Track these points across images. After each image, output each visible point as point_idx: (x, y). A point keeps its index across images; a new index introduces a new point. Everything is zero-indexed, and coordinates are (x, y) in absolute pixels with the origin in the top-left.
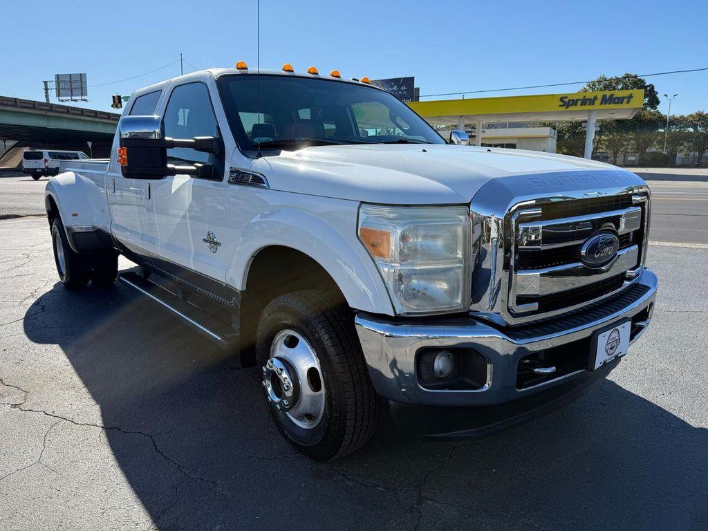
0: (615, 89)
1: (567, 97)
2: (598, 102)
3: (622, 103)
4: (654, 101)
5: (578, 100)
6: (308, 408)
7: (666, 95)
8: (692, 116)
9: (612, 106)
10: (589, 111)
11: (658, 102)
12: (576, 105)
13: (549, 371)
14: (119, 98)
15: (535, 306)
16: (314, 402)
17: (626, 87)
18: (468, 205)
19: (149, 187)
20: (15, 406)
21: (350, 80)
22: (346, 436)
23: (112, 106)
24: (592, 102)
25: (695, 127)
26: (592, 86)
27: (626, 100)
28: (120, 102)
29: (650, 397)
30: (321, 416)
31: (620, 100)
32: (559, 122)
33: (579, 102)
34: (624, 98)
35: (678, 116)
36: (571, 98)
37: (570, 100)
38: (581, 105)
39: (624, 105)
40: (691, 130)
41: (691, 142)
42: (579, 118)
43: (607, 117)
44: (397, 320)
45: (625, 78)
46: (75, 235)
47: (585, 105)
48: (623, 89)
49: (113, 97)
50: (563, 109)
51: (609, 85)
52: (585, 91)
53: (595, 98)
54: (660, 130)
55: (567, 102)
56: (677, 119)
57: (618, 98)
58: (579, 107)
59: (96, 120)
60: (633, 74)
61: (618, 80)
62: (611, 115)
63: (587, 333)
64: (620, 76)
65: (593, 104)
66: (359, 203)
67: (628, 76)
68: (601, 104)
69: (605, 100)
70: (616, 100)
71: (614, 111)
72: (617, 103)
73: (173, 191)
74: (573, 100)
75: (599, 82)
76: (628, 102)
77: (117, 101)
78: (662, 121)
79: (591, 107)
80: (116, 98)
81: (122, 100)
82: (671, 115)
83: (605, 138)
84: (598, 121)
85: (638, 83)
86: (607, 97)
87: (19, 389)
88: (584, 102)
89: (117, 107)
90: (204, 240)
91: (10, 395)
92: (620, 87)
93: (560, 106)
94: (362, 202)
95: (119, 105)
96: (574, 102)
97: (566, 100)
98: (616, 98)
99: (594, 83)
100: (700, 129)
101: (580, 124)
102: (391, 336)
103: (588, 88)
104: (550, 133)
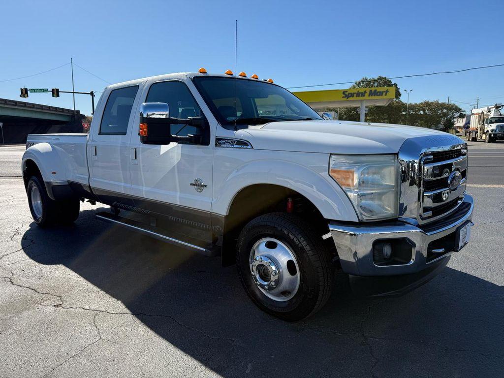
0: (372, 86)
1: (347, 92)
2: (367, 94)
3: (382, 95)
4: (398, 94)
5: (354, 93)
6: (287, 286)
7: (406, 91)
8: (422, 104)
9: (376, 97)
10: (362, 101)
11: (400, 95)
12: (353, 97)
13: (441, 251)
14: (26, 90)
15: (430, 213)
16: (292, 282)
17: (379, 85)
18: (397, 154)
19: (136, 151)
20: (57, 306)
21: (262, 80)
22: (318, 302)
23: (20, 96)
24: (363, 94)
25: (424, 111)
26: (359, 84)
27: (384, 93)
28: (27, 93)
29: (467, 271)
30: (296, 291)
31: (381, 94)
32: (340, 108)
33: (355, 95)
34: (383, 92)
35: (413, 103)
36: (350, 92)
37: (349, 94)
38: (357, 96)
39: (384, 97)
40: (422, 113)
41: (422, 120)
42: (354, 105)
43: (372, 104)
44: (360, 224)
45: (378, 79)
46: (54, 188)
47: (359, 96)
48: (377, 86)
49: (22, 89)
50: (345, 99)
51: (368, 83)
52: (354, 87)
53: (365, 92)
54: (403, 113)
55: (347, 94)
56: (413, 106)
57: (379, 92)
58: (355, 98)
59: (6, 106)
60: (384, 77)
61: (374, 81)
62: (375, 103)
63: (454, 230)
64: (376, 78)
65: (364, 96)
66: (329, 155)
67: (380, 78)
68: (369, 96)
69: (372, 94)
70: (379, 94)
71: (376, 101)
72: (379, 95)
73: (161, 154)
74: (351, 94)
75: (363, 82)
76: (386, 95)
77: (24, 92)
78: (404, 106)
79: (362, 98)
80: (24, 90)
81: (29, 92)
82: (409, 103)
83: (369, 118)
84: (366, 107)
85: (388, 83)
86: (373, 91)
87: (52, 295)
88: (358, 94)
89: (24, 97)
90: (191, 184)
91: (48, 299)
92: (376, 85)
93: (343, 97)
94: (331, 154)
95: (26, 95)
96: (352, 95)
97: (347, 93)
98: (378, 92)
99: (359, 83)
100: (428, 112)
101: (355, 109)
102: (355, 235)
103: (355, 85)
104: (335, 115)
